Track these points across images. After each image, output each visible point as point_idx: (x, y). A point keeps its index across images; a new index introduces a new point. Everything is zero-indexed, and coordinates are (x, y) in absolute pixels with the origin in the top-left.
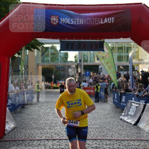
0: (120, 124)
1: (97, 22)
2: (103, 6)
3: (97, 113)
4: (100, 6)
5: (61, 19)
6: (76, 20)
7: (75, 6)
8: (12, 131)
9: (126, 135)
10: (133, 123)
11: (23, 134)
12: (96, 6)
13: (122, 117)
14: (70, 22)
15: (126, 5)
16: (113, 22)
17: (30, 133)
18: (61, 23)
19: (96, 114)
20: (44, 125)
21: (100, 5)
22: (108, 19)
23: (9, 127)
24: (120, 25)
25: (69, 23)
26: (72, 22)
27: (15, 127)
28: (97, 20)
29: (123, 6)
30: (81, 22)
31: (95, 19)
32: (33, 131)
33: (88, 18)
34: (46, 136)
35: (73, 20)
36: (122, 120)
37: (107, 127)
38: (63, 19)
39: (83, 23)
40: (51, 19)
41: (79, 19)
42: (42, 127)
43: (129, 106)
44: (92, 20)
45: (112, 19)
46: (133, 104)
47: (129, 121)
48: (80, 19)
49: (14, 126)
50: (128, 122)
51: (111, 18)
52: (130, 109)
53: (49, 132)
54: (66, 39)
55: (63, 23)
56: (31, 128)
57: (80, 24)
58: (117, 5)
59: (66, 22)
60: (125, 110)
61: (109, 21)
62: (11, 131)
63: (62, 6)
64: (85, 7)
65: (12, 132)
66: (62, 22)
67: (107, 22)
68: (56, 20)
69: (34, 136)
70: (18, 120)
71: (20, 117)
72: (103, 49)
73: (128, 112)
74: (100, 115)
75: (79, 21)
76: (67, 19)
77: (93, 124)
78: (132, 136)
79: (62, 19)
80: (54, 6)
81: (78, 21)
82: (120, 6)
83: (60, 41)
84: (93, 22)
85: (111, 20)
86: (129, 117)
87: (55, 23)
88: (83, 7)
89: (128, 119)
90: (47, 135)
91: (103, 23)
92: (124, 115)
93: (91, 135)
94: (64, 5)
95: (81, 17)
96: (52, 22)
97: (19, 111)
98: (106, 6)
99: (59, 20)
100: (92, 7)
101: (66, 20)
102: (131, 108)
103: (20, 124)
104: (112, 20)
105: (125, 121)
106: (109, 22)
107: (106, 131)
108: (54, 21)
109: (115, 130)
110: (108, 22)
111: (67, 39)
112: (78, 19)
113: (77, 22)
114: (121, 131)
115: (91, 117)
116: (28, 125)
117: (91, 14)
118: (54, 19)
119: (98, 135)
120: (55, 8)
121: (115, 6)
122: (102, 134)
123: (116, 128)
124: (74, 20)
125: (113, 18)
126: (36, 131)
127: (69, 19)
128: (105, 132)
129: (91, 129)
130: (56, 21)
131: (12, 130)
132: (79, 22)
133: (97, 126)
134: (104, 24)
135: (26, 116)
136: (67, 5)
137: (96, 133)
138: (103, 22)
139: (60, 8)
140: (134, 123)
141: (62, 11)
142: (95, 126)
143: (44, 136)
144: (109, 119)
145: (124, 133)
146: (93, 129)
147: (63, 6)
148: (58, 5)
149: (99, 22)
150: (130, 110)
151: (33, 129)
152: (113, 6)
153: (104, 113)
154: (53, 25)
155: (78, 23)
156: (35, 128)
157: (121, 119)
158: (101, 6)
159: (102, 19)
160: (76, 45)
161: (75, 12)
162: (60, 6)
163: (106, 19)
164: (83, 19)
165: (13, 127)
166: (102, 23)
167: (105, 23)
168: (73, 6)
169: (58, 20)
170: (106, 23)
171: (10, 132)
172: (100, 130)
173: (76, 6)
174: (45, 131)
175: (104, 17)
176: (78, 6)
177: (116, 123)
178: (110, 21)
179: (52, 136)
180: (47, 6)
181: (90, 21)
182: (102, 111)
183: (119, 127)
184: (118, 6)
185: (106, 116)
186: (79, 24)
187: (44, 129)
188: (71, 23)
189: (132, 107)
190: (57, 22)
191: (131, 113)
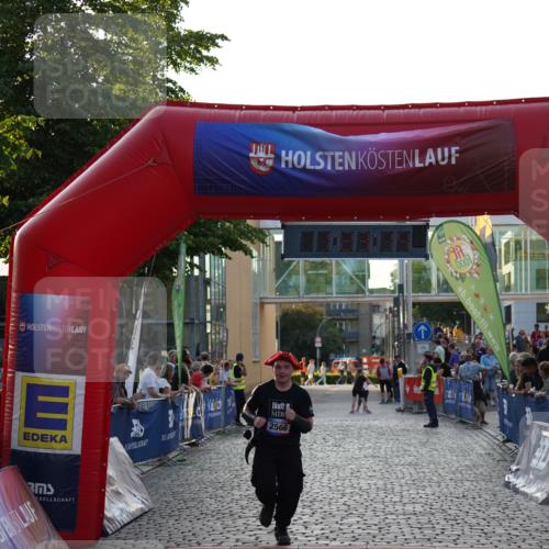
0: (500, 499)
1: (400, 163)
2: (422, 111)
3: (434, 464)
4: (413, 110)
5: (283, 153)
6: (333, 158)
7: (329, 112)
8: (133, 523)
9: (504, 538)
10: (541, 496)
11: (164, 533)
12: (401, 111)
13: (511, 476)
14: (314, 162)
15: (498, 107)
16: (453, 162)
17: (190, 528)
18: (283, 166)
19: (432, 466)
20: (244, 503)
21: (415, 106)
22: (439, 150)
23: (122, 510)
24: (479, 172)
25: (309, 166)
26: (319, 164)
27: (147, 510)
28: (401, 155)
29: (490, 107)
30: (350, 162)
31: (393, 154)
32: (198, 525)
33: (372, 151)
34: (237, 540)
35: (321, 156)
36: (509, 488)
37: (449, 512)
38: (291, 153)
39: (354, 167)
40: (252, 155)
41: (341, 153)
42: (236, 509)
43: (533, 442)
44: (385, 156)
45: (450, 151)
46: (545, 433)
47: (530, 490)
48: (347, 154)
49: (143, 506)
50: (525, 495)
51: (446, 150)
52: (534, 452)
53: (250, 528)
54: (301, 220)
55: (290, 166)
56: (197, 513)
57: (347, 168)
58: (471, 104)
59: (299, 163)
60: (522, 455)
61: (440, 157)
62: (129, 523)
63: (286, 113)
64: (362, 112)
65: (130, 526)
66: (287, 162)
67: (433, 160)
68: (266, 159)
69: (200, 539)
70: (165, 488)
71: (174, 476)
72: (425, 250)
73: (529, 461)
74: (440, 471)
75: (341, 160)
76: (302, 153)
77: (405, 500)
78: (524, 541)
79: (287, 155)
80: (263, 113)
81: (338, 161)
82: (479, 108)
83: (283, 227)
84: (388, 164)
85: (448, 155)
86: (531, 477)
87: (262, 169)
88: (355, 112)
89: (529, 483)
90: (240, 536)
91: (422, 165)
92: (517, 470)
93: (389, 536)
94: (294, 109)
95: (348, 148)
96: (254, 163)
97: (178, 458)
98: (434, 110)
99: (278, 158)
100: (386, 111)
101: (299, 157)
102: (539, 446)
103: (165, 499)
104: (450, 156)
105: (516, 491)
106: (442, 163)
107: (443, 522)
108: (259, 162)
109: (474, 521)
110: (437, 162)
111: (306, 220)
112: (337, 154)
113: (337, 164)
114: (493, 523)
115: (408, 477)
116: (190, 504)
117: (383, 136)
118: (261, 154)
119: (411, 537)
120: (265, 119)
121: (462, 109)
122: (426, 532)
123: (480, 514)
124: (324, 158)
125: (453, 149)
126: (211, 523)
127: (309, 153)
128: (437, 527)
129: (394, 517)
130: (267, 162)
131: (135, 519)
132: (341, 164)
133: (418, 508)
134: (425, 168)
135: (194, 473)
136: (303, 108)
137: (407, 530)
138: (420, 162)
139: (280, 119)
140: (545, 496)
141: (287, 126)
142: (409, 508)
143: (233, 538)
144: (467, 484)
145: (500, 530)
146: (401, 517)
147: (290, 113)
148: (277, 108)
149: (407, 162)
150: (537, 454)
151: (202, 517)
152: (457, 109)
153: (457, 465)
154: (256, 172)
155: (338, 168)
156: (209, 512)
157: (507, 485)
158: (417, 110)
159: (417, 152)
160: (335, 239)
161: (329, 131)
162: (281, 113)
163: (430, 152)
164: (354, 154)
165: (137, 510)
166: (418, 165)
167: (427, 164)
168: (323, 112)
169: (273, 156)
170: (430, 163)
171: (126, 525)
172: (424, 519)
173: (334, 112)
174: (240, 522)
175: (423, 146)
176: (339, 112)
177: (488, 497)
178: (443, 159)
179: (257, 539)
180: (238, 112)
181: (379, 160)
182: (454, 458)
183: (493, 509)
184: (473, 108)
185: (459, 475)
186: (341, 168)
187: (240, 517)
188: (318, 168)
189: (541, 443)
190: (270, 163)
191: (538, 463)
